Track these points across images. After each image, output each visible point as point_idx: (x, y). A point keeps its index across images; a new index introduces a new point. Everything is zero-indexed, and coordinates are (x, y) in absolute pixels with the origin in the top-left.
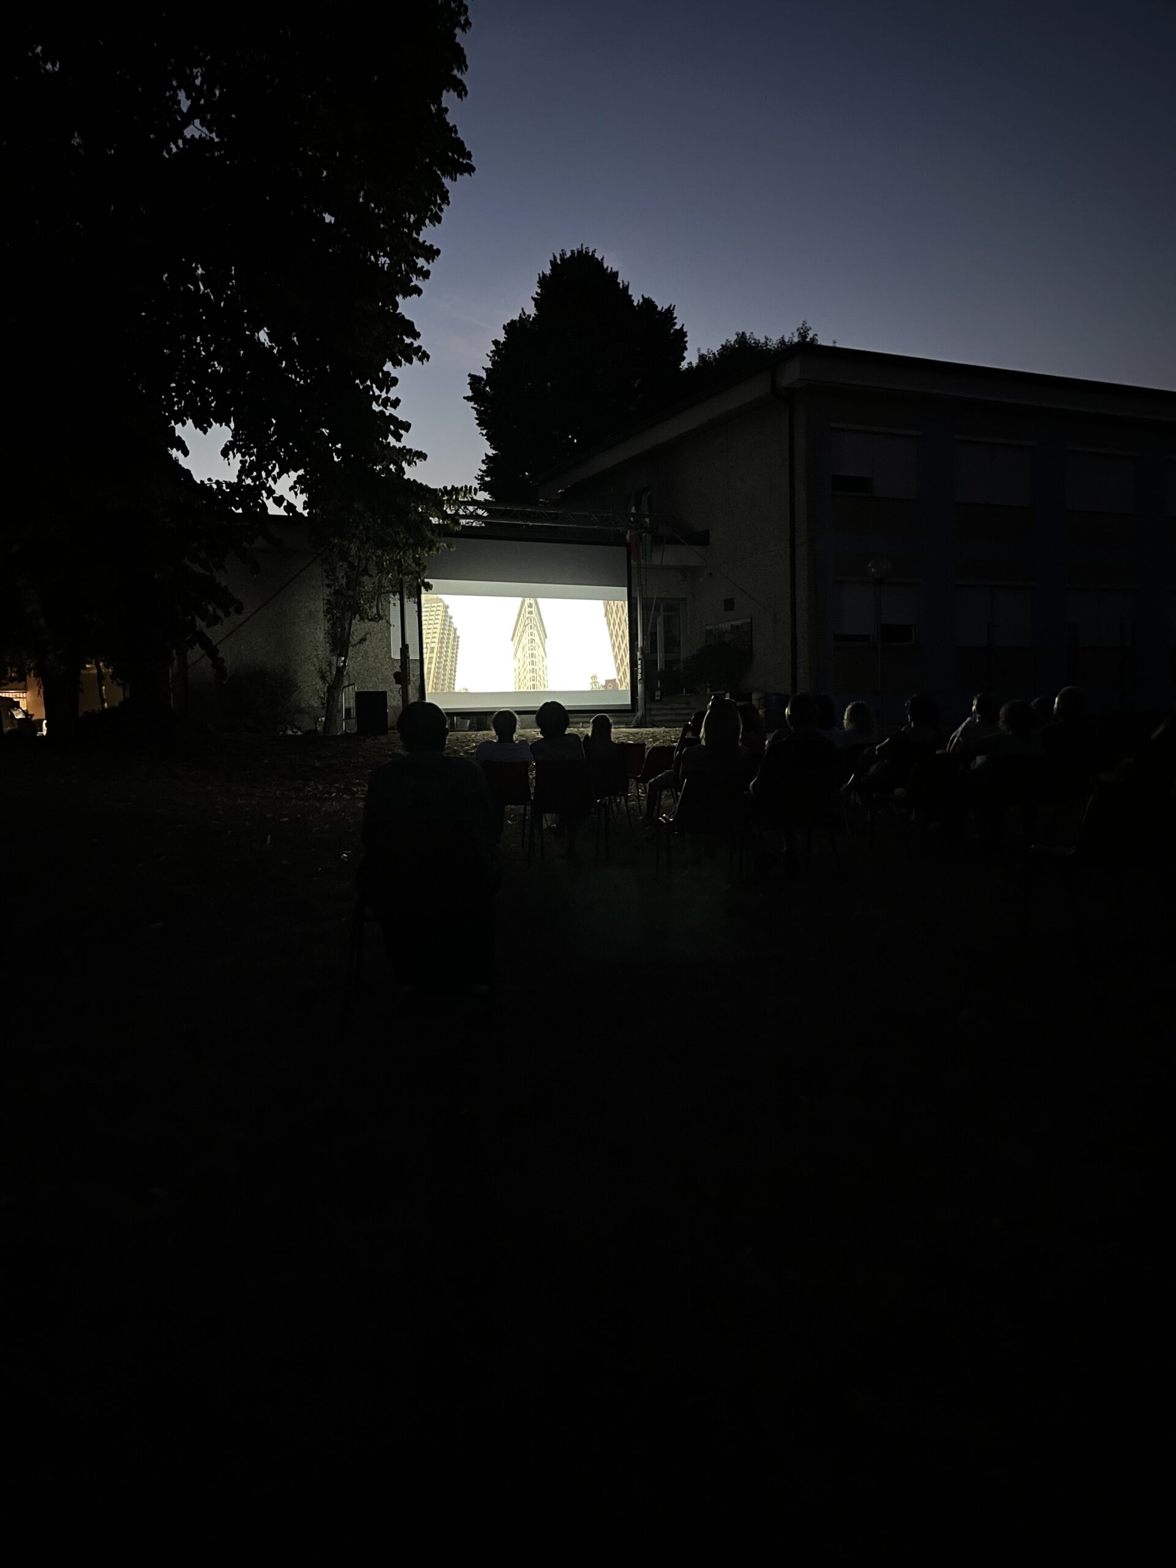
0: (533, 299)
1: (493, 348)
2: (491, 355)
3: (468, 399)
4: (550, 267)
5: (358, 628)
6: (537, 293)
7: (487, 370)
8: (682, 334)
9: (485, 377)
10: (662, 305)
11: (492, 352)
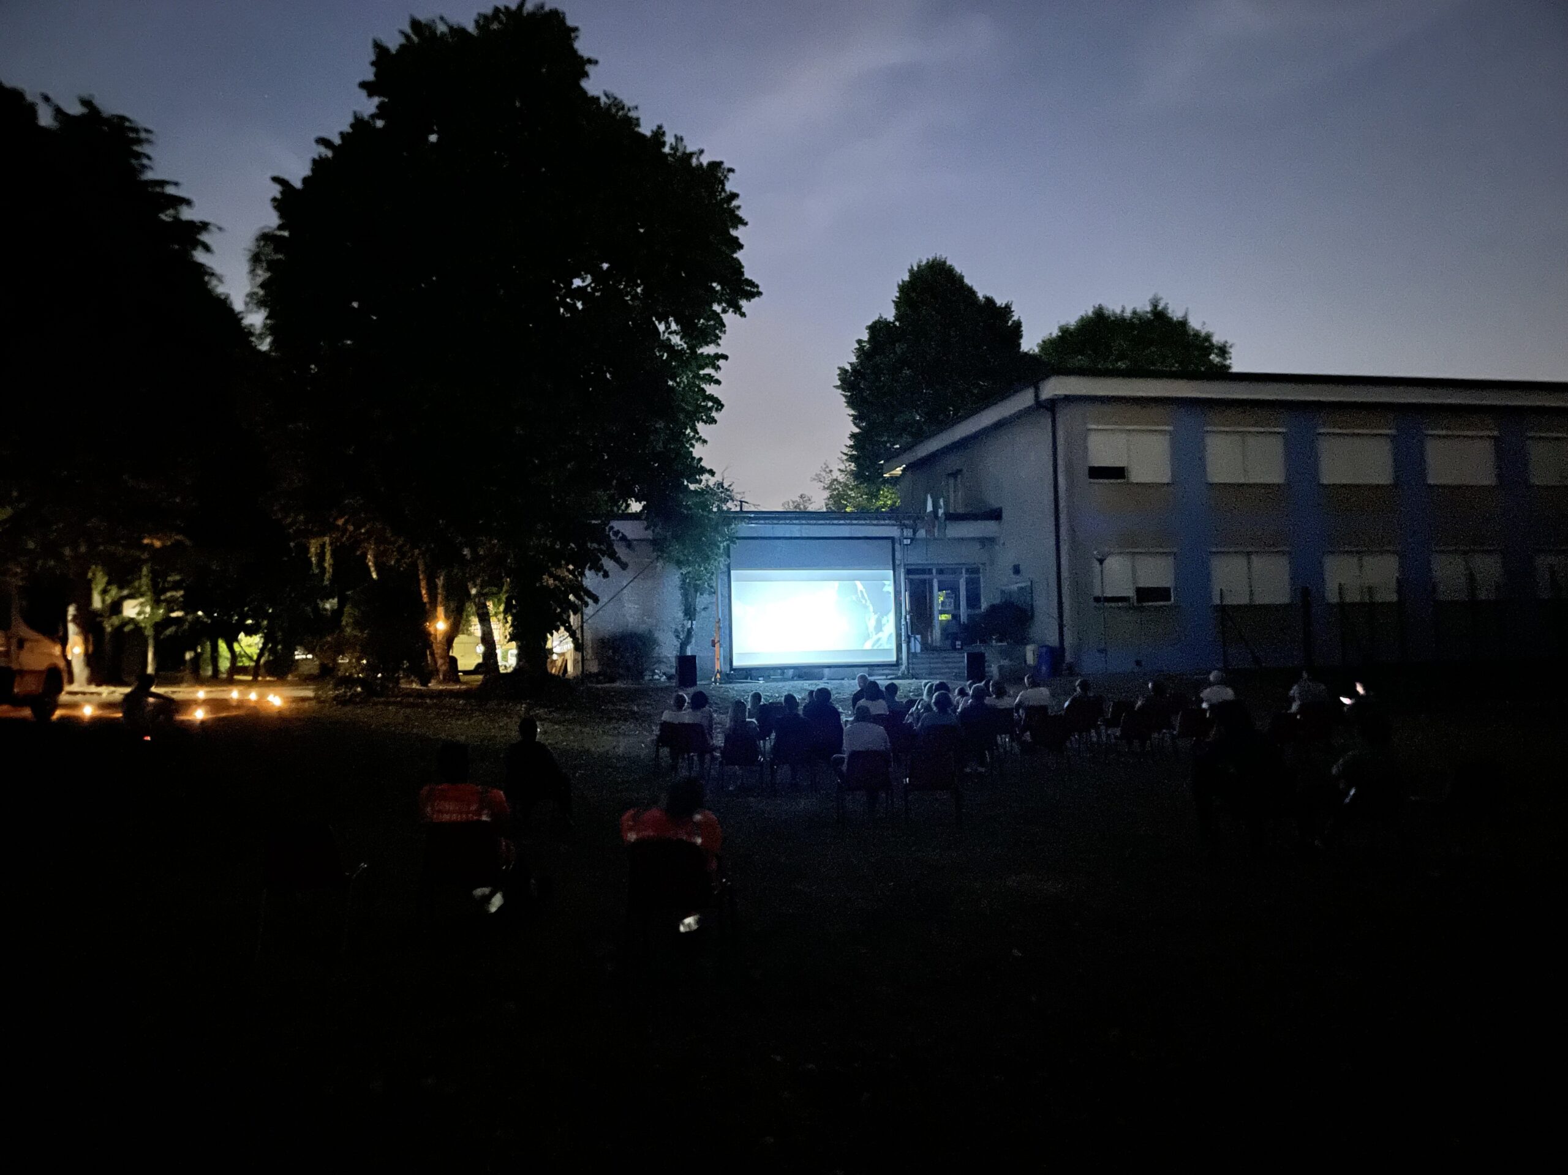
0: (894, 301)
1: (857, 346)
2: (855, 351)
3: (837, 387)
4: (908, 274)
5: (701, 601)
6: (896, 297)
7: (851, 364)
8: (1018, 325)
9: (850, 370)
10: (1000, 302)
11: (855, 349)
